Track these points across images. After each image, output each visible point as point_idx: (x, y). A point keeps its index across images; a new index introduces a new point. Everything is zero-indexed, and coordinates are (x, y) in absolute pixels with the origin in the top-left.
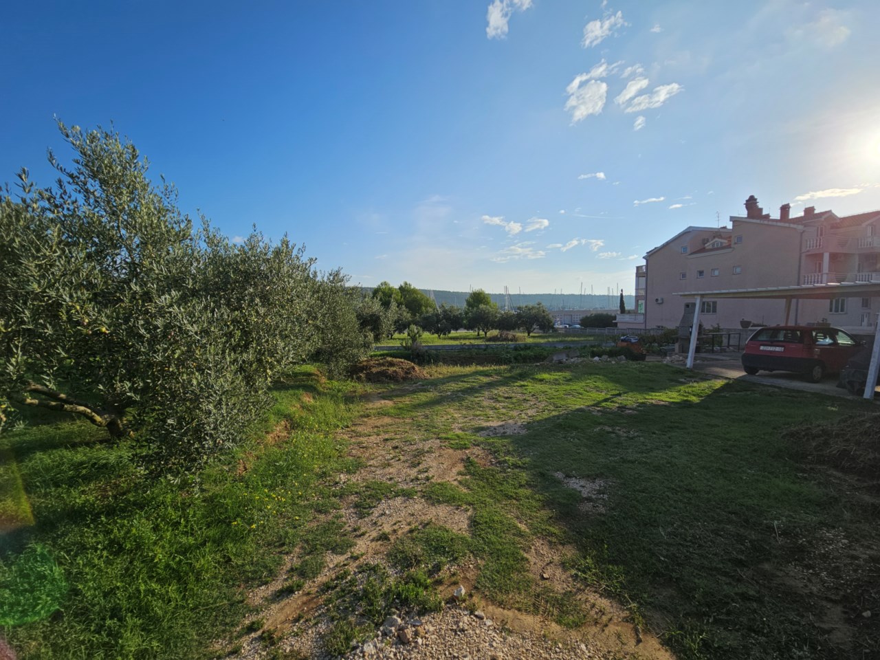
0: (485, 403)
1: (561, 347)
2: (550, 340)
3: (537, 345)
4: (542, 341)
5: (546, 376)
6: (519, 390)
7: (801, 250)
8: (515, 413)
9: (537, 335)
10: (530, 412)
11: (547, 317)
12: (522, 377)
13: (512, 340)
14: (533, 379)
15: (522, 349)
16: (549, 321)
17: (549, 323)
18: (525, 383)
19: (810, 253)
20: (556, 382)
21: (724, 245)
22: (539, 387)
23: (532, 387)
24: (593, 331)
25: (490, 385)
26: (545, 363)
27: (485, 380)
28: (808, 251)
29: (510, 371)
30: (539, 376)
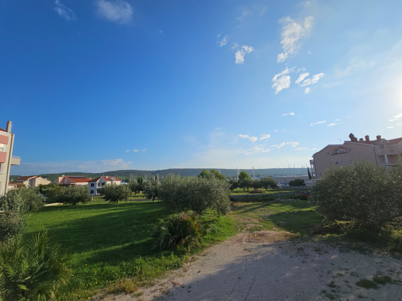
0: (259, 211)
1: (279, 195)
2: (276, 192)
3: (270, 195)
4: (272, 193)
5: (274, 205)
6: (267, 208)
7: (375, 154)
8: (267, 213)
9: (270, 190)
10: (271, 213)
11: (273, 182)
12: (267, 205)
13: (260, 193)
14: (271, 206)
15: (265, 197)
16: (275, 184)
17: (275, 185)
18: (268, 207)
19: (379, 155)
20: (277, 206)
21: (344, 152)
22: (272, 208)
23: (270, 207)
24: (295, 187)
25: (259, 207)
26: (274, 201)
27: (257, 206)
28: (378, 154)
29: (263, 203)
30: (272, 205)
